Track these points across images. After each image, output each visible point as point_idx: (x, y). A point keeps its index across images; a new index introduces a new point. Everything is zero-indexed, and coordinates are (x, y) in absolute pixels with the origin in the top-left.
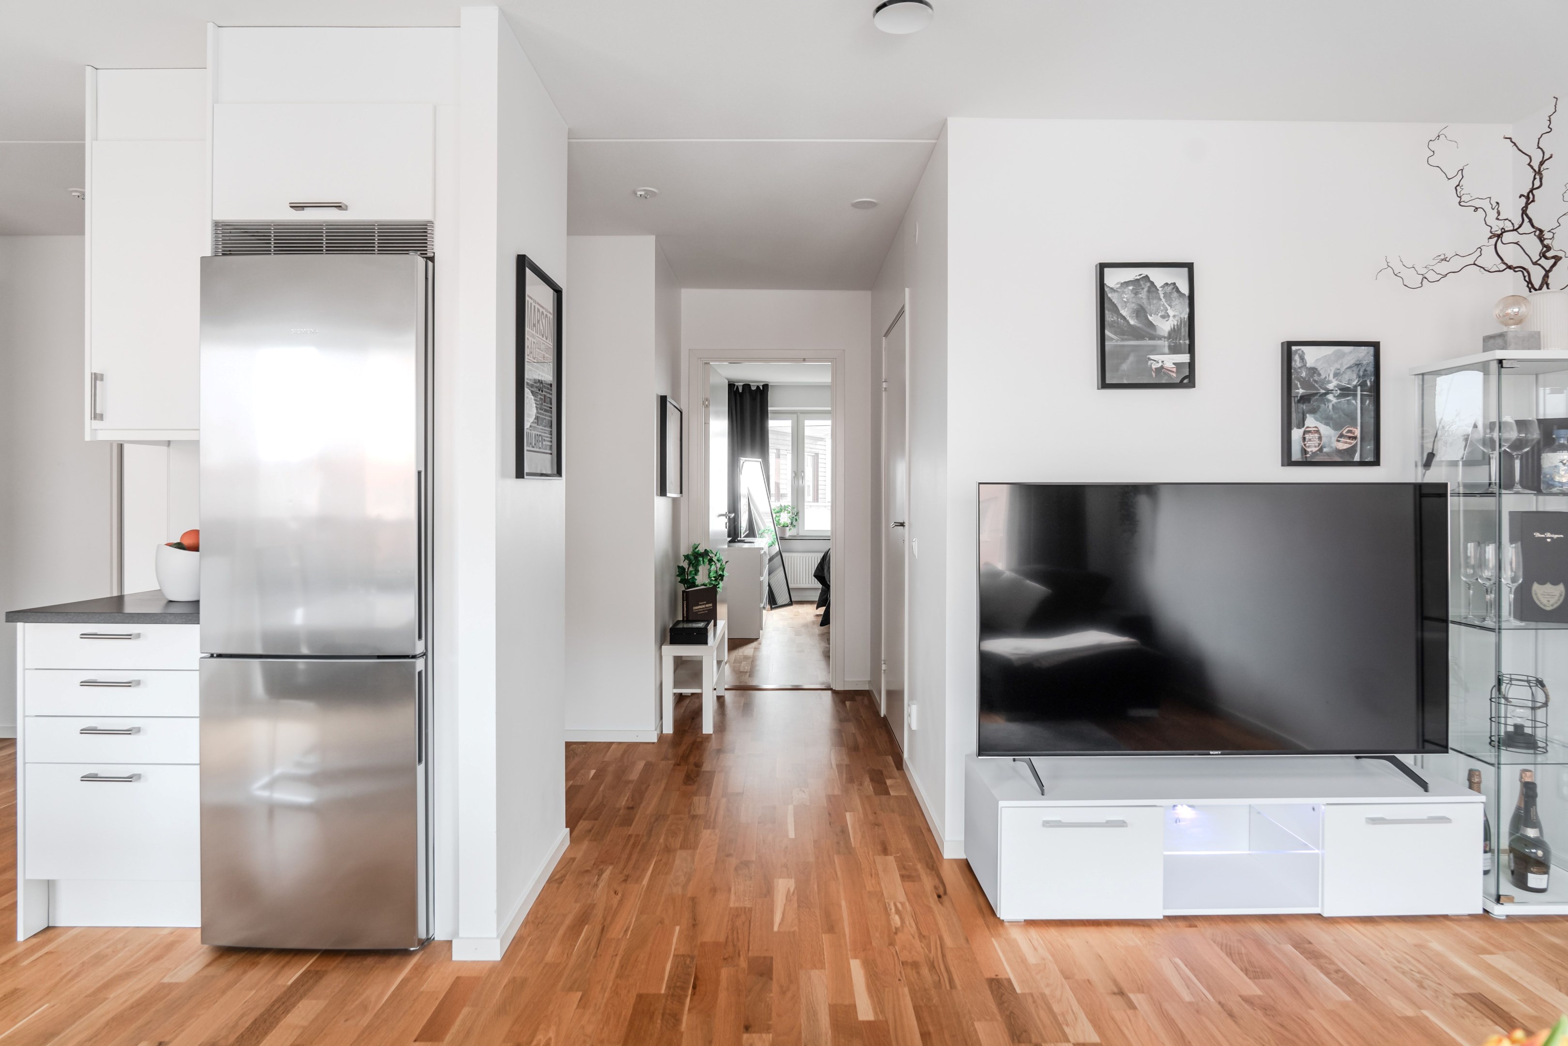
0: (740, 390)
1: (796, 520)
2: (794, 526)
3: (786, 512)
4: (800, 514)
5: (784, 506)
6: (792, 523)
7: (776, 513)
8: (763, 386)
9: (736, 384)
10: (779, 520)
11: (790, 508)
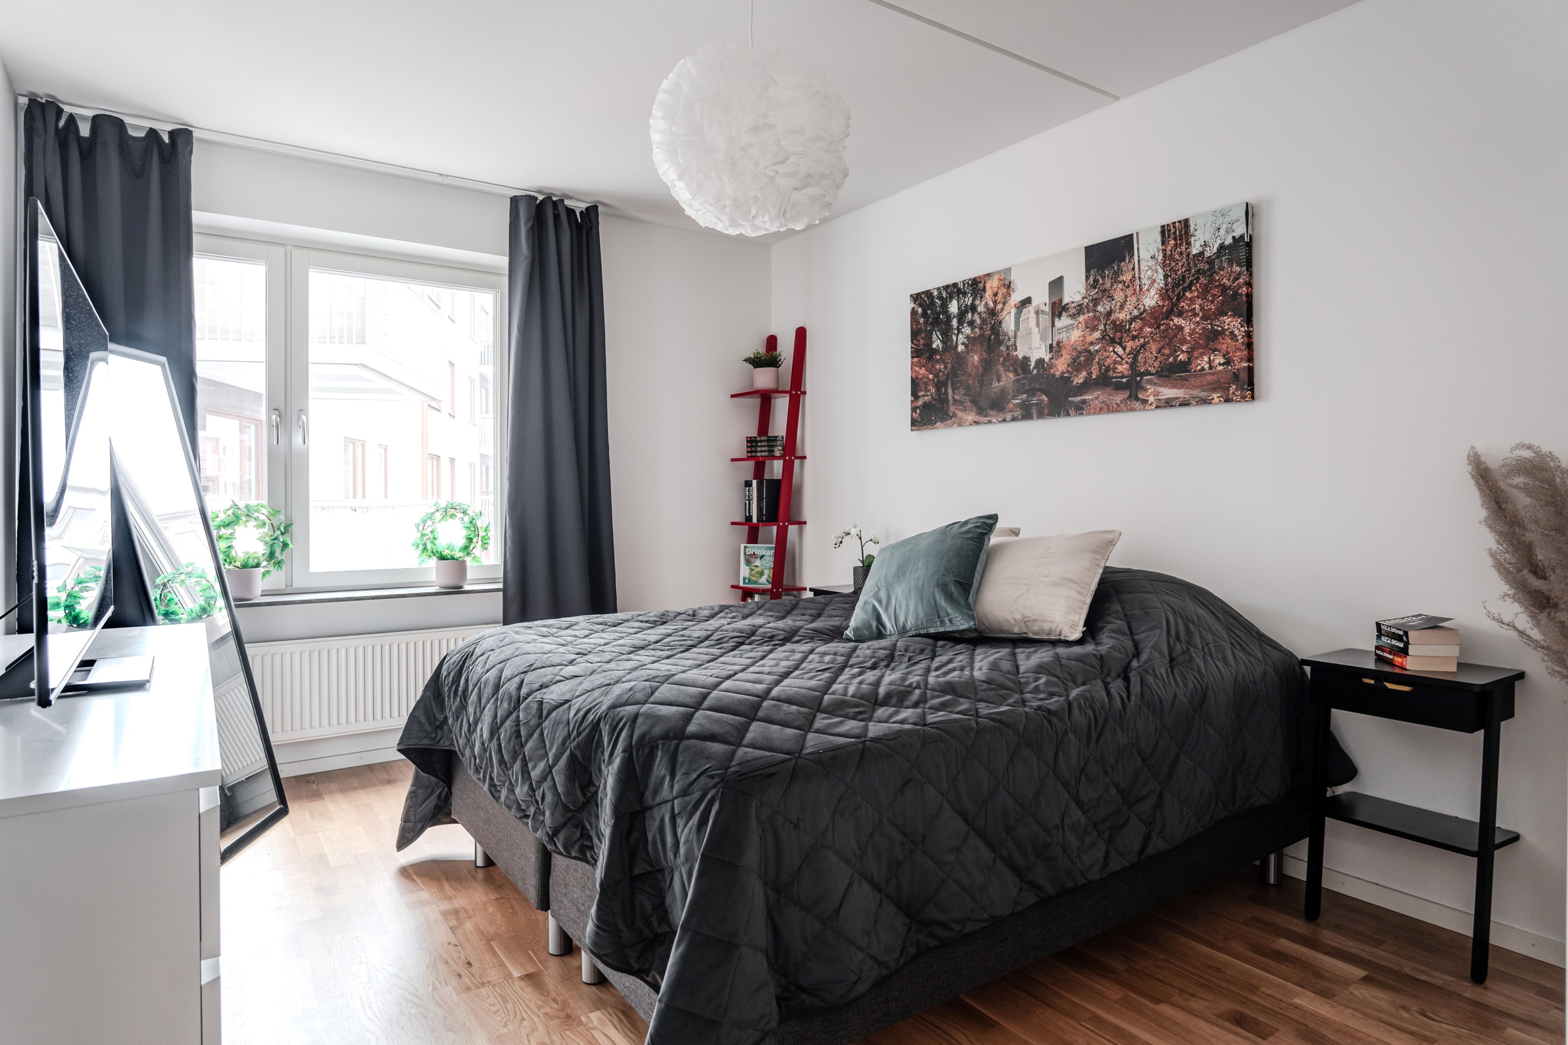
0: (85, 130)
1: (285, 545)
2: (279, 563)
3: (252, 523)
4: (295, 529)
5: (247, 507)
6: (272, 555)
7: (219, 527)
8: (172, 134)
9: (67, 109)
10: (229, 547)
11: (264, 511)
